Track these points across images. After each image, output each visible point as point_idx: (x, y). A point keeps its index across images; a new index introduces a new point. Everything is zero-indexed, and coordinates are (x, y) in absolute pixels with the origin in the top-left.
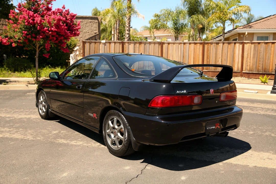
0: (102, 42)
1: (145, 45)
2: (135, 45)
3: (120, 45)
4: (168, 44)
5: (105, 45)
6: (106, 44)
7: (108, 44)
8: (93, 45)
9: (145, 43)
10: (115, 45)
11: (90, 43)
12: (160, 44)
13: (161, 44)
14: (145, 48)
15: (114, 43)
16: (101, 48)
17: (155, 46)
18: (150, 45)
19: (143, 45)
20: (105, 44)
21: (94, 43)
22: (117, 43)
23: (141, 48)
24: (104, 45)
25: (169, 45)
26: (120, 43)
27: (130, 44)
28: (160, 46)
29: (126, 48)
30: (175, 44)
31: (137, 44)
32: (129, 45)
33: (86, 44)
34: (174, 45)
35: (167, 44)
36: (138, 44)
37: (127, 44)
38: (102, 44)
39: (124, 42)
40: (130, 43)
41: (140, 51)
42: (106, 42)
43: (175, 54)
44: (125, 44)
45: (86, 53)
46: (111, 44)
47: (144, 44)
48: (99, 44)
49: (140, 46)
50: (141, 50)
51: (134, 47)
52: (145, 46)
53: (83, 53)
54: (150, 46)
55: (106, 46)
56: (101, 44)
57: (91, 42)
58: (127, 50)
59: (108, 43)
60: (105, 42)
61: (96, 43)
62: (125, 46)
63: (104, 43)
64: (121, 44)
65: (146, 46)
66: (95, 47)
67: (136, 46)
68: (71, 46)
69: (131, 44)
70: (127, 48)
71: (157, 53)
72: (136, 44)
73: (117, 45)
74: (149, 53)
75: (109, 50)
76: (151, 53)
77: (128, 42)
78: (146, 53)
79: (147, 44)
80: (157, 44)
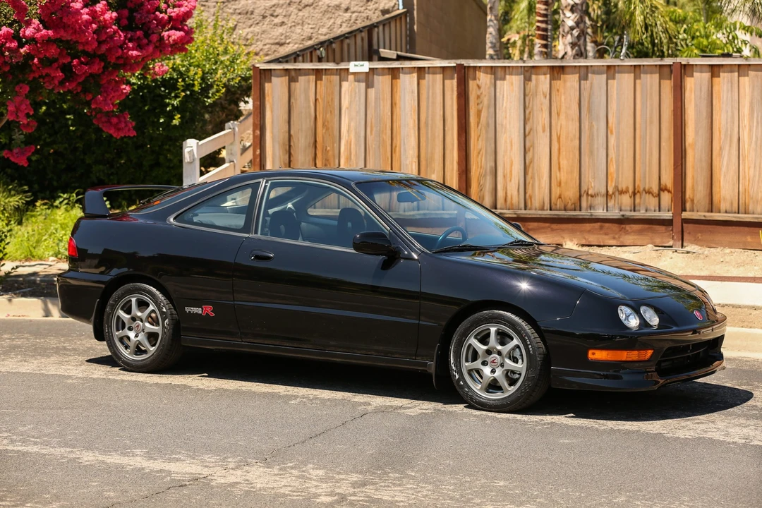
0: (351, 71)
1: (583, 78)
2: (527, 79)
3: (447, 82)
4: (712, 76)
5: (369, 85)
6: (375, 77)
7: (383, 82)
8: (305, 84)
9: (583, 71)
10: (423, 83)
11: (292, 76)
12: (667, 70)
13: (671, 72)
14: (586, 94)
15: (415, 75)
16: (350, 103)
17: (638, 83)
18: (614, 78)
19: (571, 80)
20: (368, 79)
21: (312, 79)
22: (434, 73)
23: (563, 97)
24: (363, 85)
25: (715, 80)
26: (448, 72)
27: (504, 79)
28: (668, 85)
29: (478, 97)
30: (751, 73)
31: (542, 77)
32: (498, 83)
33: (269, 82)
34: (745, 81)
35: (707, 75)
36: (548, 76)
37: (484, 79)
38: (351, 77)
39: (470, 67)
40: (501, 72)
41: (558, 114)
42: (370, 69)
43: (750, 130)
44: (475, 79)
46: (402, 76)
47: (577, 77)
48: (335, 79)
49: (556, 84)
50: (563, 109)
51: (525, 93)
52: (586, 85)
54: (613, 84)
55: (372, 92)
56: (346, 80)
57: (295, 70)
58: (489, 106)
59: (383, 75)
60: (367, 70)
61: (324, 78)
62: (472, 85)
63: (363, 77)
64: (453, 79)
65: (591, 83)
66: (316, 100)
67: (537, 86)
69: (507, 77)
70: (486, 101)
71: (651, 122)
72: (534, 77)
73: (434, 81)
74: (610, 125)
75: (390, 114)
76: (619, 123)
77: (492, 67)
78: (591, 127)
79: (593, 73)
80: (651, 73)
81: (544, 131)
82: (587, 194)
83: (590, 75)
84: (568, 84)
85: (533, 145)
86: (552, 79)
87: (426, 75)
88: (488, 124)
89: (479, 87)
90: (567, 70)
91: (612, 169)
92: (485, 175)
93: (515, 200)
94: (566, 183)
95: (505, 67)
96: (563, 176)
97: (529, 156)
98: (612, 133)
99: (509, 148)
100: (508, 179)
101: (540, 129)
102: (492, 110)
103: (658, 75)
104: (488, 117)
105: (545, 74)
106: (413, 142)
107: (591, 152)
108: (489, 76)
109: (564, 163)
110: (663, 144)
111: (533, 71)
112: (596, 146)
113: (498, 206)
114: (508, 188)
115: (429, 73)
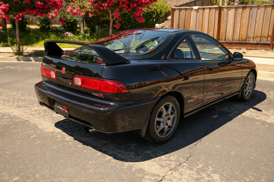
0: (194, 9)
1: (251, 9)
2: (236, 10)
3: (216, 11)
5: (198, 12)
6: (199, 10)
7: (201, 11)
8: (183, 12)
9: (251, 7)
10: (210, 11)
11: (180, 10)
14: (251, 13)
15: (209, 10)
16: (193, 16)
17: (266, 10)
18: (259, 9)
20: (197, 10)
21: (185, 10)
22: (213, 9)
23: (245, 14)
24: (196, 12)
26: (217, 8)
27: (230, 10)
29: (224, 14)
31: (240, 9)
33: (175, 11)
36: (242, 9)
37: (225, 10)
38: (194, 10)
39: (222, 7)
40: (229, 8)
41: (243, 18)
44: (223, 10)
45: (175, 23)
46: (205, 10)
47: (249, 9)
48: (190, 10)
49: (244, 11)
50: (245, 17)
51: (235, 14)
52: (251, 11)
53: (172, 23)
54: (259, 11)
55: (198, 14)
56: (192, 11)
57: (181, 8)
58: (226, 16)
59: (201, 9)
60: (197, 8)
61: (187, 10)
62: (222, 12)
63: (196, 10)
64: (217, 10)
65: (253, 11)
66: (185, 15)
67: (238, 11)
68: (162, 14)
69: (231, 9)
70: (225, 15)
71: (268, 20)
72: (238, 9)
73: (213, 11)
74: (256, 20)
75: (202, 19)
76: (259, 20)
77: (227, 7)
78: (251, 21)
79: (254, 8)
80: (270, 7)
81: (239, 22)
82: (248, 37)
83: (253, 9)
84: (247, 11)
85: (236, 26)
86: (243, 10)
87: (211, 10)
88: (225, 21)
89: (224, 12)
90: (247, 7)
91: (256, 31)
92: (223, 33)
93: (230, 38)
94: (243, 35)
95: (231, 7)
96: (243, 33)
97: (235, 28)
98: (257, 23)
99: (230, 26)
100: (229, 34)
101: (238, 22)
102: (227, 17)
103: (271, 8)
104: (225, 19)
105: (241, 9)
106: (207, 25)
107: (251, 27)
108: (227, 9)
109: (243, 30)
110: (270, 25)
111: (238, 8)
112: (252, 26)
113: (226, 40)
114: (229, 36)
115: (212, 9)
